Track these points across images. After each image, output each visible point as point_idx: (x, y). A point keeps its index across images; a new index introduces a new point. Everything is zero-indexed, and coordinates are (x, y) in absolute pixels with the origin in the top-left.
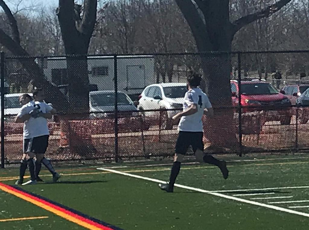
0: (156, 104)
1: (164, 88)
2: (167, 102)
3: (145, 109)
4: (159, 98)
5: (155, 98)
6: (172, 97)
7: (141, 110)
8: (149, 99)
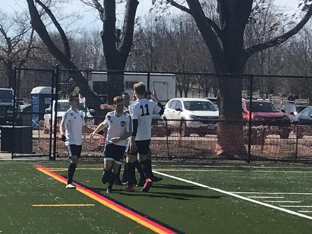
0: (177, 115)
1: (184, 102)
2: (187, 114)
3: (167, 119)
4: (179, 110)
5: (177, 110)
6: (190, 109)
7: (165, 119)
8: (172, 110)
